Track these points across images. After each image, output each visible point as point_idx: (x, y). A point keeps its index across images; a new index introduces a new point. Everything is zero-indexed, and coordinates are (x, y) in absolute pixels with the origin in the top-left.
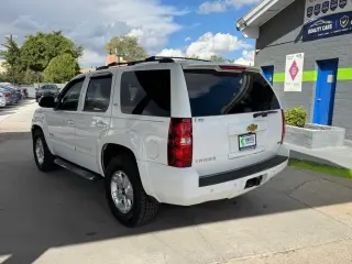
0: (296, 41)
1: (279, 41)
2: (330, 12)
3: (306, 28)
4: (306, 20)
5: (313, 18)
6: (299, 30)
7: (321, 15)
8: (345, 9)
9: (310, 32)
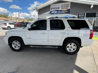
0: (49, 14)
1: (44, 13)
2: (56, 9)
3: (51, 12)
4: (51, 10)
5: (53, 10)
6: (49, 12)
7: (54, 10)
8: (59, 10)
9: (52, 13)
